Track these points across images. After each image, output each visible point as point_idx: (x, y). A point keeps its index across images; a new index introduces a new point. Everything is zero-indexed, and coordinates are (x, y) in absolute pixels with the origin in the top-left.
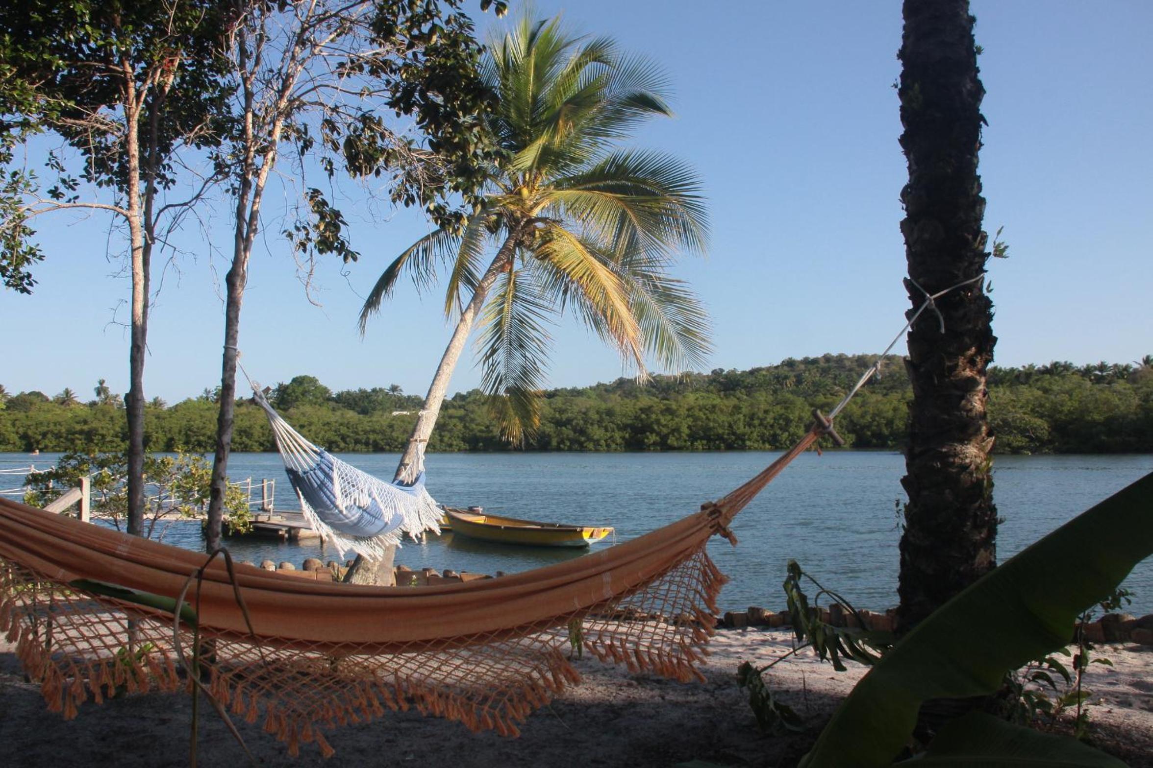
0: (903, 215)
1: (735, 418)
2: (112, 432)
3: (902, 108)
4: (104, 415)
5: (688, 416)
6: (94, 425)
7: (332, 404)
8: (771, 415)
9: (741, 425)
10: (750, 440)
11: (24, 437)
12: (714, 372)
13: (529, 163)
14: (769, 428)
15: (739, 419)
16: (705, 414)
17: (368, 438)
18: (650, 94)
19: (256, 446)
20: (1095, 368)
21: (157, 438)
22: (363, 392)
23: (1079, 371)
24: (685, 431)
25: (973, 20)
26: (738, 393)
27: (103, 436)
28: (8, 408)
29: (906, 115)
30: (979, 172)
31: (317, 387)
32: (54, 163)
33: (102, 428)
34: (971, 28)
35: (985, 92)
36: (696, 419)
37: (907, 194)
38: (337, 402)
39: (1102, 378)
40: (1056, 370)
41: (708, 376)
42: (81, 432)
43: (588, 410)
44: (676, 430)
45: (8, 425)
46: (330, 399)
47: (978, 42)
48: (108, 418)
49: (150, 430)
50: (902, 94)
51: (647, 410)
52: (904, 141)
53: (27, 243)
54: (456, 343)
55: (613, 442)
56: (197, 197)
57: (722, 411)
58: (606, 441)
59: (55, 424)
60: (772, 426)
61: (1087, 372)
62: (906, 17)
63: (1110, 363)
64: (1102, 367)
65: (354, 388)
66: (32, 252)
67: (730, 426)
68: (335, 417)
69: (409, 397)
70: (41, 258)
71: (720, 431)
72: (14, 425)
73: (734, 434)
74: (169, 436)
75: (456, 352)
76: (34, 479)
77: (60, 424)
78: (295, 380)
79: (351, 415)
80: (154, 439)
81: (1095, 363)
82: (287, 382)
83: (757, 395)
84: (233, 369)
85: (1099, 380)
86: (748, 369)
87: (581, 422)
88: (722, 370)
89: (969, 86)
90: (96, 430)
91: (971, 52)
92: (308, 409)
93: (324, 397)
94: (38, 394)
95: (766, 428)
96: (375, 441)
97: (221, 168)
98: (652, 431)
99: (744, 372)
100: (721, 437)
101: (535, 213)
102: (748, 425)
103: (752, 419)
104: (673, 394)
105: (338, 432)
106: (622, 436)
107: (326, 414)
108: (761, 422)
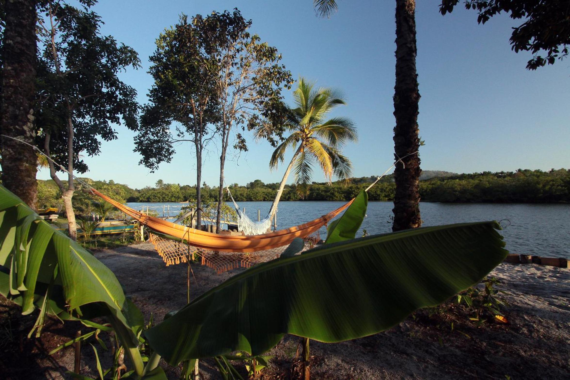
0: (394, 135)
3: (394, 104)
7: (265, 187)
8: (388, 189)
9: (379, 192)
11: (185, 197)
12: (372, 177)
13: (306, 122)
18: (340, 99)
19: (244, 199)
20: (500, 173)
22: (273, 184)
23: (493, 174)
25: (417, 75)
27: (205, 196)
28: (181, 189)
29: (395, 105)
30: (417, 121)
31: (261, 183)
32: (177, 129)
33: (205, 194)
34: (417, 78)
35: (421, 97)
37: (395, 129)
39: (502, 176)
40: (486, 174)
41: (370, 178)
43: (334, 188)
46: (264, 186)
47: (418, 82)
48: (206, 192)
50: (394, 99)
51: (351, 188)
52: (395, 113)
53: (171, 149)
54: (287, 172)
56: (213, 137)
59: (192, 193)
61: (496, 174)
62: (396, 77)
63: (505, 171)
64: (502, 173)
65: (271, 183)
66: (173, 151)
67: (375, 192)
68: (265, 191)
70: (175, 153)
71: (373, 194)
73: (377, 194)
75: (288, 174)
76: (183, 208)
77: (194, 193)
78: (255, 181)
79: (270, 190)
81: (499, 171)
82: (253, 181)
83: (384, 183)
84: (223, 181)
85: (499, 177)
89: (415, 95)
90: (203, 195)
91: (416, 85)
92: (259, 188)
93: (263, 185)
94: (189, 186)
97: (218, 129)
98: (353, 194)
100: (373, 195)
101: (309, 136)
102: (381, 192)
103: (382, 190)
104: (359, 183)
105: (266, 195)
106: (344, 196)
107: (263, 190)
108: (385, 191)
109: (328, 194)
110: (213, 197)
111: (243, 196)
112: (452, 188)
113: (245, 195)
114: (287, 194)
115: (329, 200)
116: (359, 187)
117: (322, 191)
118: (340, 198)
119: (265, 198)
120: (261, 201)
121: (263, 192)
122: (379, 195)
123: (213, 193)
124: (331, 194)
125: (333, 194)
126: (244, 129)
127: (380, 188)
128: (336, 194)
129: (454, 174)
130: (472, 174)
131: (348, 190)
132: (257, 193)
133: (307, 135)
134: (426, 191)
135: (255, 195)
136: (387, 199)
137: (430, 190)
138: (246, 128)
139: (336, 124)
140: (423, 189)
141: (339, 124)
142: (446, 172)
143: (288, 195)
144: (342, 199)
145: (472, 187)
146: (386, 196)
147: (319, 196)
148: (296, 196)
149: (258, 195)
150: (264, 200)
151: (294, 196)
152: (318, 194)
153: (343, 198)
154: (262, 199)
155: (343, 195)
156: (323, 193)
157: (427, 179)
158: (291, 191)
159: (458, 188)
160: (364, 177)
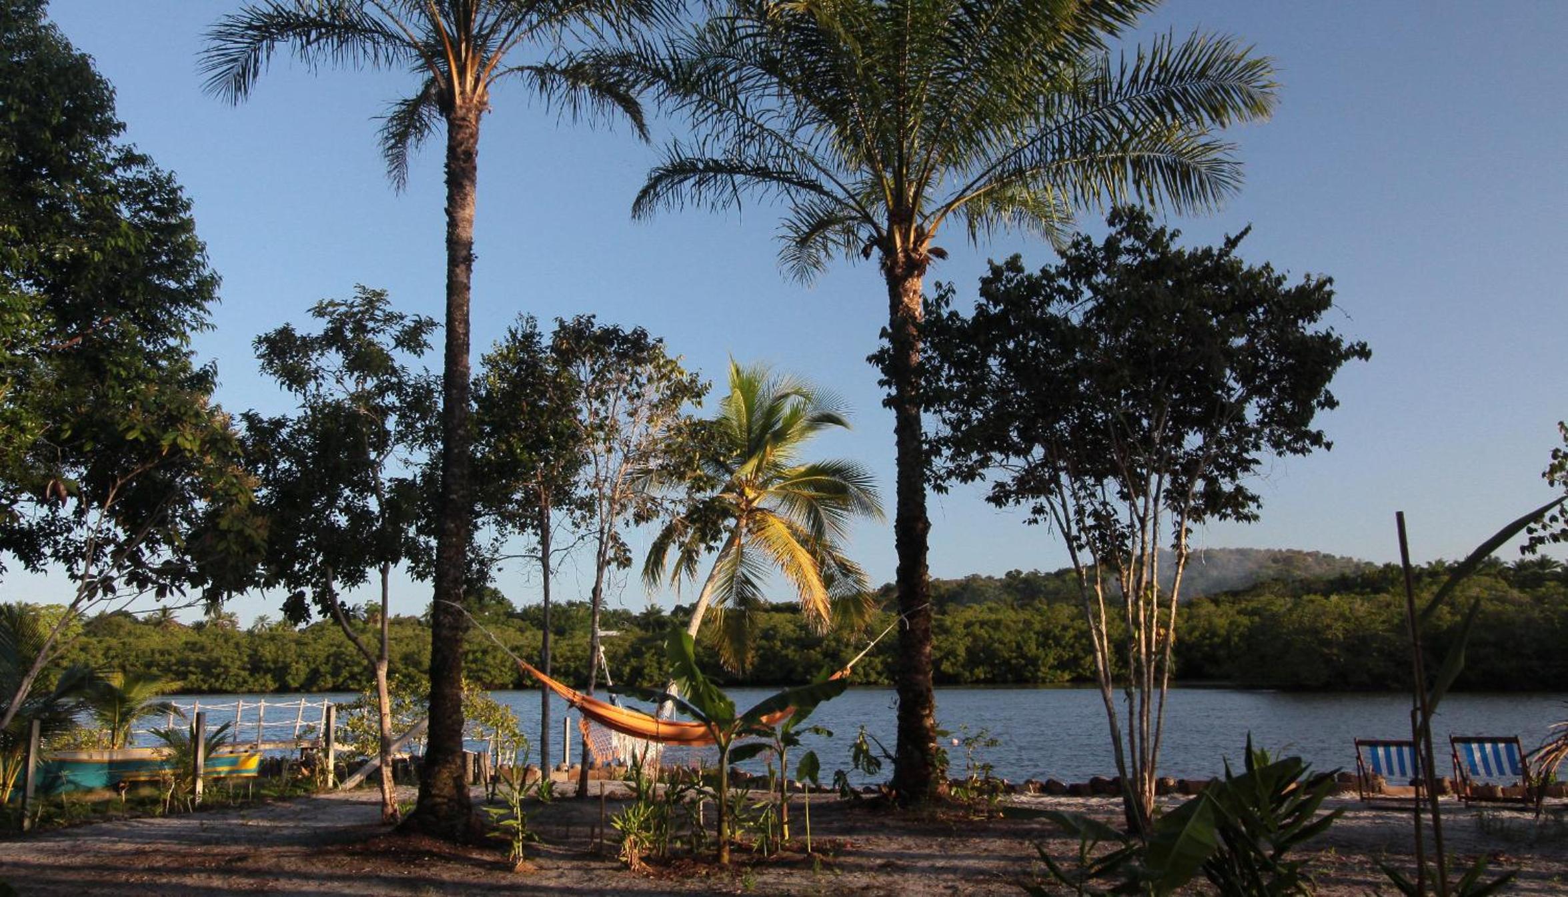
1: (1025, 635)
2: (238, 663)
4: (226, 641)
5: (967, 635)
6: (215, 654)
7: (518, 622)
8: (1071, 633)
9: (1033, 646)
10: (1044, 665)
12: (1009, 574)
14: (1068, 649)
15: (1030, 638)
16: (987, 632)
17: (569, 666)
18: (835, 414)
21: (297, 669)
24: (961, 651)
26: (1037, 603)
27: (226, 667)
31: (499, 601)
33: (226, 657)
36: (976, 638)
38: (523, 620)
41: (1000, 580)
42: (198, 663)
44: (951, 653)
45: (99, 656)
46: (511, 615)
48: (231, 644)
49: (288, 660)
55: (873, 669)
57: (1008, 628)
58: (864, 668)
59: (162, 653)
60: (1072, 646)
67: (1019, 646)
68: (525, 640)
69: (615, 611)
72: (105, 655)
73: (1023, 656)
74: (313, 666)
77: (170, 654)
80: (294, 672)
83: (1057, 606)
86: (1053, 570)
87: (834, 644)
88: (1019, 573)
90: (218, 660)
93: (507, 613)
95: (1064, 648)
96: (576, 669)
99: (1048, 574)
100: (1007, 662)
101: (755, 504)
102: (1042, 645)
103: (1047, 638)
104: (950, 607)
106: (884, 663)
107: (512, 635)
108: (1058, 641)
109: (815, 654)
110: (268, 670)
111: (417, 664)
112: (1315, 632)
114: (627, 655)
116: (948, 622)
117: (787, 642)
118: (867, 675)
120: (503, 687)
121: (514, 649)
122: (1033, 661)
123: (268, 652)
124: (825, 654)
126: (627, 524)
127: (1037, 627)
129: (1357, 565)
130: (1426, 566)
132: (485, 652)
133: (750, 502)
134: (1227, 639)
135: (475, 661)
136: (1067, 676)
137: (1241, 636)
138: (632, 522)
139: (827, 474)
140: (1214, 634)
141: (834, 475)
142: (1326, 556)
143: (634, 662)
144: (873, 677)
145: (1386, 626)
146: (1062, 665)
149: (489, 659)
151: (660, 663)
153: (879, 674)
154: (508, 678)
156: (790, 652)
157: (1241, 588)
158: (643, 641)
159: (1338, 631)
160: (975, 578)
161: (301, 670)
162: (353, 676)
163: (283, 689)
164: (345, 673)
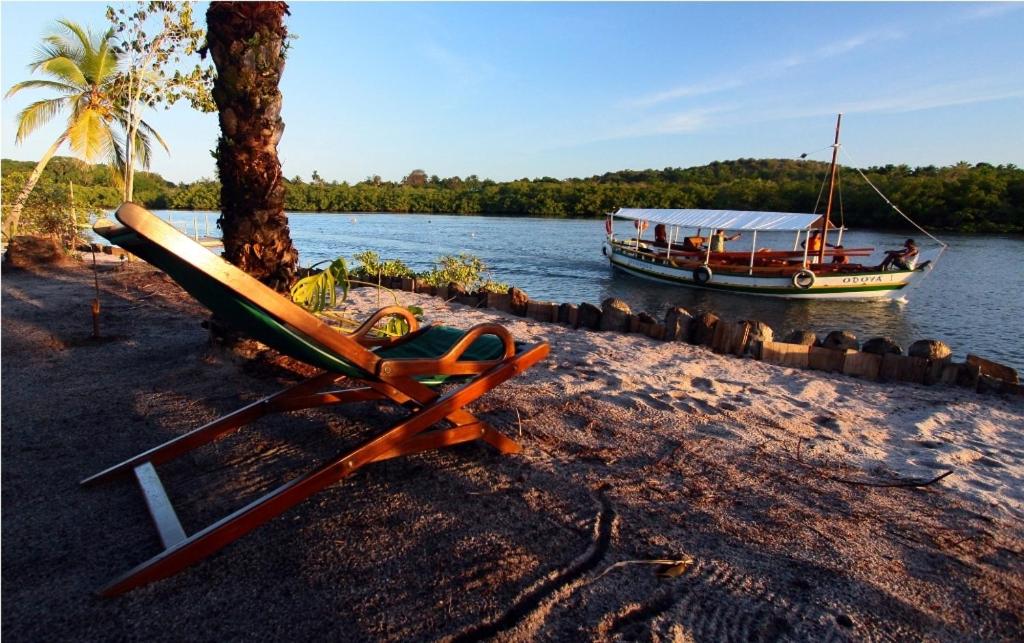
105: (415, 199)
109: (534, 201)
110: (314, 202)
111: (370, 201)
113: (374, 199)
115: (534, 215)
117: (524, 195)
118: (554, 211)
119: (412, 206)
120: (404, 212)
124: (539, 201)
125: (541, 202)
128: (549, 202)
131: (574, 195)
143: (457, 202)
144: (558, 212)
147: (515, 207)
148: (471, 205)
149: (399, 200)
150: (411, 211)
152: (514, 201)
154: (407, 208)
155: (560, 205)
156: (524, 200)
161: (325, 203)
162: (345, 205)
163: (319, 210)
164: (342, 204)
